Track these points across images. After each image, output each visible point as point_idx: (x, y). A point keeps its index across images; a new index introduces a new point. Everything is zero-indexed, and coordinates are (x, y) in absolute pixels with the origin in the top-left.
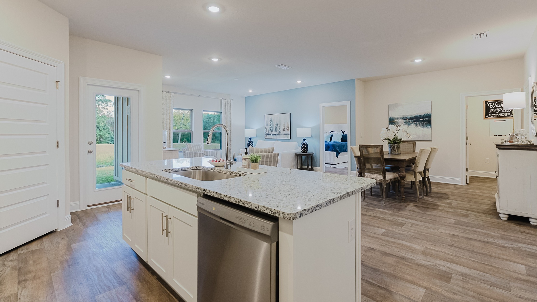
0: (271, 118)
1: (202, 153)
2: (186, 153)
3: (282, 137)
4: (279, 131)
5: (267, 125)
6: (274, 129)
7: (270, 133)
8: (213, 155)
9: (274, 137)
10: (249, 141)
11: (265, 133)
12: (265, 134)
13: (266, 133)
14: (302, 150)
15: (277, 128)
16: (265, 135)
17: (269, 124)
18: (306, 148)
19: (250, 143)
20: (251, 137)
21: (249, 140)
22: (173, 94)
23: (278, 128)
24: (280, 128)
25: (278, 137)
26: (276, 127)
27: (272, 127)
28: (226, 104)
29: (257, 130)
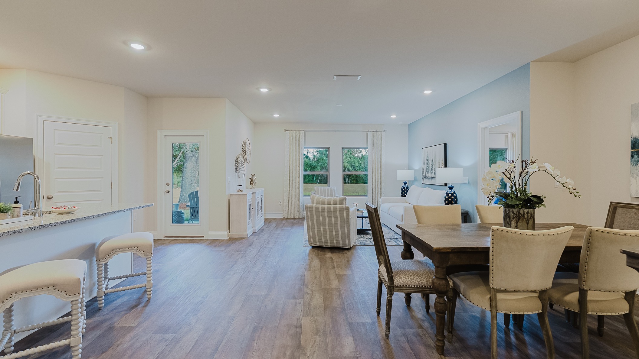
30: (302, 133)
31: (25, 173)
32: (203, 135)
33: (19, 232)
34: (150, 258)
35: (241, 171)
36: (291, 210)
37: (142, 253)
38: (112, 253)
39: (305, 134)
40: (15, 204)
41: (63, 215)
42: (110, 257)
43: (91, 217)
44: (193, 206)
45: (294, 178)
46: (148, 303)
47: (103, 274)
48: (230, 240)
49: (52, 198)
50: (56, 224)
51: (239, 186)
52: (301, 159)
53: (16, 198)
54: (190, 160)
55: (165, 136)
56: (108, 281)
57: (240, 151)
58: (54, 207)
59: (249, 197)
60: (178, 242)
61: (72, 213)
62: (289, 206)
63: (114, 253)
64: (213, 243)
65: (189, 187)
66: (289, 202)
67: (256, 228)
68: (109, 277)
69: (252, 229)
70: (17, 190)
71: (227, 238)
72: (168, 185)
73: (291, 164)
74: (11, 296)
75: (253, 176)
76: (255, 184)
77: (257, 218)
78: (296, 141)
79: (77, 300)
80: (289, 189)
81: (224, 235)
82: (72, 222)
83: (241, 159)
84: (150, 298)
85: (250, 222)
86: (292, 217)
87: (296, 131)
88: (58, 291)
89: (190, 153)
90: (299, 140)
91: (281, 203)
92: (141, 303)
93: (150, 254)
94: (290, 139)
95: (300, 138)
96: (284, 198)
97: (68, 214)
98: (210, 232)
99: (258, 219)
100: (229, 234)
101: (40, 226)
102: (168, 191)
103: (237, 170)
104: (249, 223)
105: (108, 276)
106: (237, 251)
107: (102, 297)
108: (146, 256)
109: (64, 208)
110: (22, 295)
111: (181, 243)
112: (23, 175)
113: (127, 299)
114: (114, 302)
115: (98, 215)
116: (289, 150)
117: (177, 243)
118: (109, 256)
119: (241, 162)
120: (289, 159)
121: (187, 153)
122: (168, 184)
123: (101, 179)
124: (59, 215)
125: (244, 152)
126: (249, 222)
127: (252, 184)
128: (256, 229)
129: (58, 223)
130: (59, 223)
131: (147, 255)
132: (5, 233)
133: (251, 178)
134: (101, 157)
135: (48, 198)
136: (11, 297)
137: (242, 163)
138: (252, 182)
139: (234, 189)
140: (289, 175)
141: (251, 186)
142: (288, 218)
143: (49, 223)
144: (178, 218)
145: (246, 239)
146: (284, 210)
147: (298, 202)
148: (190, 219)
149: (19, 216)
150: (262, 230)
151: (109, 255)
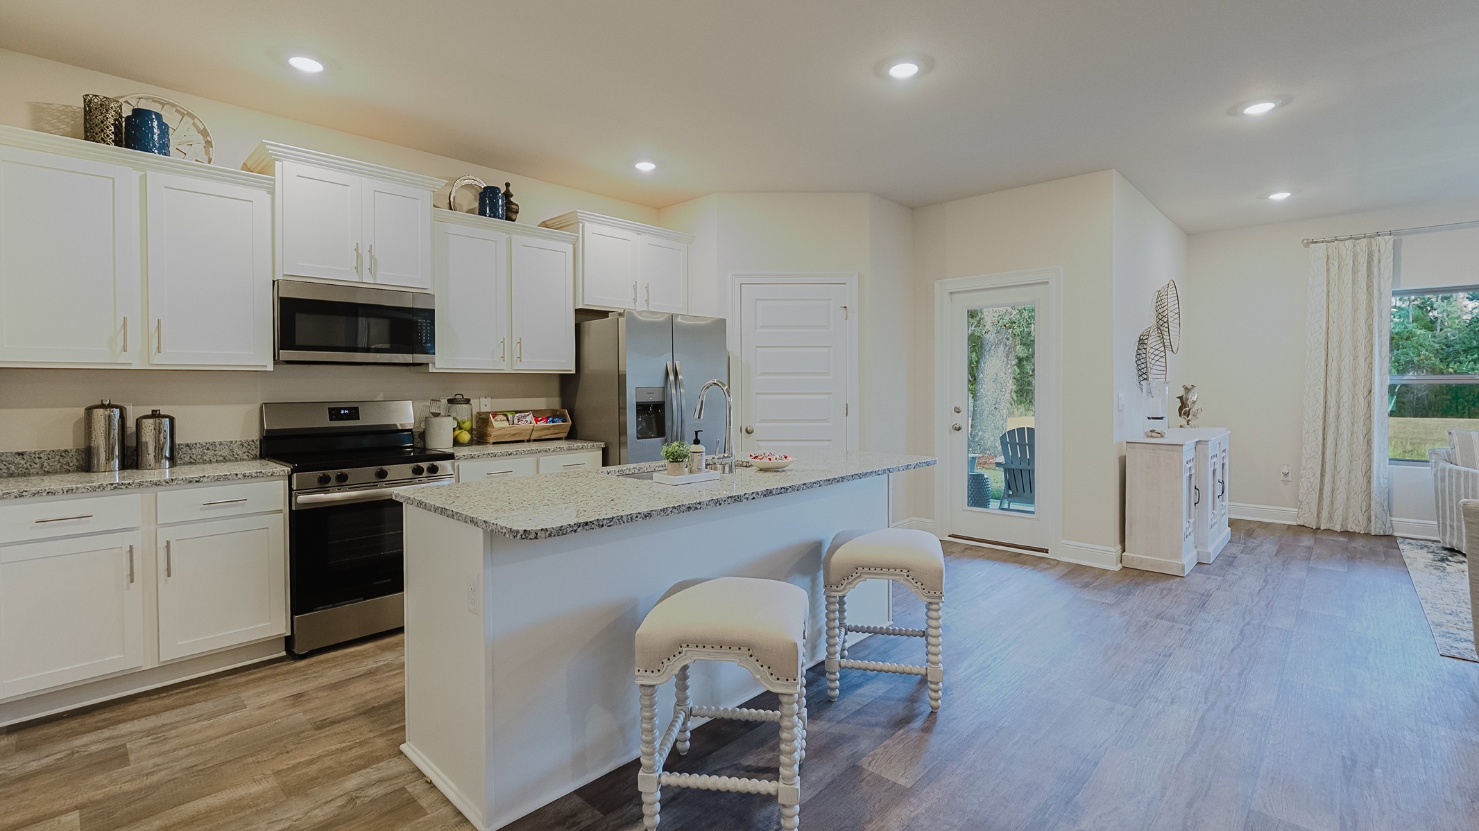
30: (1386, 244)
31: (710, 382)
32: (1047, 282)
33: (696, 508)
34: (937, 604)
35: (1154, 377)
36: (1332, 503)
37: (918, 588)
38: (855, 575)
39: (1396, 247)
40: (694, 445)
41: (768, 474)
42: (850, 583)
43: (815, 485)
44: (1013, 467)
45: (1345, 398)
46: (934, 723)
47: (837, 621)
48: (1126, 575)
49: (752, 432)
50: (754, 495)
51: (1153, 418)
52: (1380, 332)
53: (696, 433)
54: (992, 352)
55: (952, 293)
56: (846, 634)
57: (1151, 321)
58: (754, 456)
59: (1188, 453)
60: (981, 554)
61: (781, 469)
62: (1321, 490)
63: (860, 576)
64: (1075, 572)
65: (991, 416)
66: (1322, 476)
67: (1211, 549)
68: (847, 622)
69: (1195, 552)
70: (699, 417)
71: (1117, 567)
72: (958, 411)
73: (1334, 353)
74: (680, 649)
75: (1187, 390)
76: (1195, 415)
77: (1212, 520)
78: (1355, 272)
79: (791, 695)
80: (1324, 434)
81: (1106, 557)
82: (782, 493)
83: (1153, 341)
84: (937, 708)
85: (1190, 530)
86: (1338, 528)
87: (1356, 239)
88: (757, 663)
89: (994, 335)
90: (1369, 269)
91: (1290, 478)
92: (917, 716)
93: (938, 593)
94: (1328, 270)
95: (1376, 261)
96: (1304, 463)
97: (775, 471)
98: (1064, 541)
99: (1214, 521)
100: (1122, 556)
101: (728, 498)
102: (957, 426)
103: (1143, 375)
104: (1188, 533)
105: (845, 621)
106: (1159, 616)
107: (834, 673)
108: (929, 597)
109: (769, 457)
110: (698, 653)
111: (989, 558)
112: (708, 388)
113: (885, 691)
114: (860, 691)
115: (829, 480)
116: (1325, 306)
117: (981, 556)
118: (848, 581)
119: (1152, 351)
120: (1324, 334)
121: (987, 336)
122: (958, 409)
123: (828, 396)
124: (761, 473)
125: (1162, 322)
126: (1187, 529)
127: (1184, 414)
128: (1209, 554)
129: (757, 493)
130: (760, 493)
131: (929, 595)
132: (674, 507)
133: (1181, 398)
134: (828, 349)
135: (748, 432)
136: (680, 653)
137: (1157, 352)
138: (1184, 408)
139: (1137, 429)
140: (1322, 387)
141: (1183, 421)
142: (1318, 529)
143: (743, 493)
144: (978, 494)
145: (1178, 579)
146: (1301, 502)
147: (1362, 480)
148: (1004, 498)
149: (700, 470)
150: (1227, 561)
151: (850, 577)
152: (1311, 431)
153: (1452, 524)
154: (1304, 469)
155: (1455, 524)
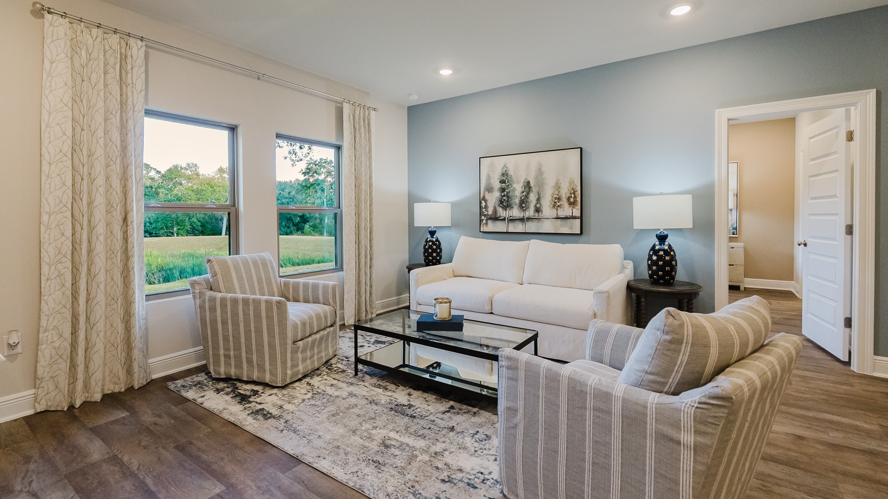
0: (505, 166)
1: (279, 302)
2: (207, 298)
3: (547, 227)
4: (535, 206)
5: (489, 189)
6: (517, 201)
7: (501, 213)
8: (321, 299)
9: (519, 227)
10: (430, 241)
11: (481, 214)
12: (483, 217)
13: (485, 216)
14: (653, 271)
15: (527, 197)
16: (481, 221)
17: (497, 185)
18: (669, 263)
19: (434, 247)
20: (434, 227)
21: (429, 236)
22: (139, 42)
23: (533, 197)
24: (538, 200)
25: (531, 227)
26: (524, 194)
27: (510, 194)
28: (357, 118)
29: (454, 205)
152: (53, 277)
153: (227, 353)
154: (45, 331)
155: (232, 353)
